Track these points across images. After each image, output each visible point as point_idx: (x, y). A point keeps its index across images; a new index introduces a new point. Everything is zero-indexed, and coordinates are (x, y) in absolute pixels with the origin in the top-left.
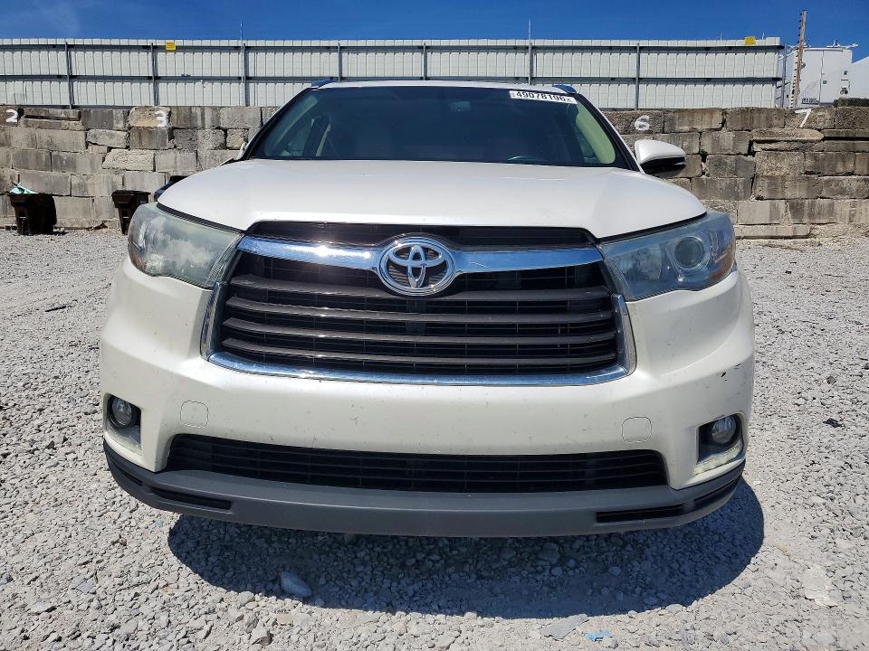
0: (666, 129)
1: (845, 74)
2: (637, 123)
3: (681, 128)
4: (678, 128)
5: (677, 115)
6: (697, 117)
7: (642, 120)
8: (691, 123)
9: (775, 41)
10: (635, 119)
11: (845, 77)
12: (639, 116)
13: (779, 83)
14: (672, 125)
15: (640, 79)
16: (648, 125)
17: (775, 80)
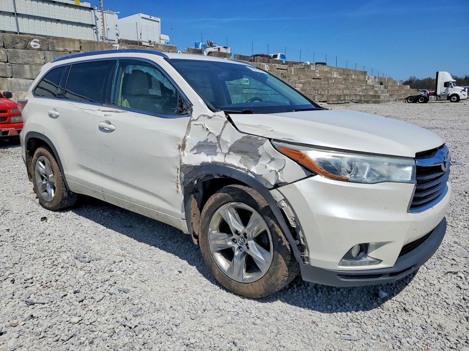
0: (50, 49)
1: (116, 26)
2: (32, 43)
3: (58, 49)
4: (57, 49)
5: (55, 41)
6: (66, 43)
7: (35, 42)
8: (63, 46)
9: (88, 5)
10: (30, 40)
11: (116, 28)
12: (32, 39)
13: (94, 28)
14: (53, 46)
15: (17, 14)
16: (39, 45)
17: (92, 26)
